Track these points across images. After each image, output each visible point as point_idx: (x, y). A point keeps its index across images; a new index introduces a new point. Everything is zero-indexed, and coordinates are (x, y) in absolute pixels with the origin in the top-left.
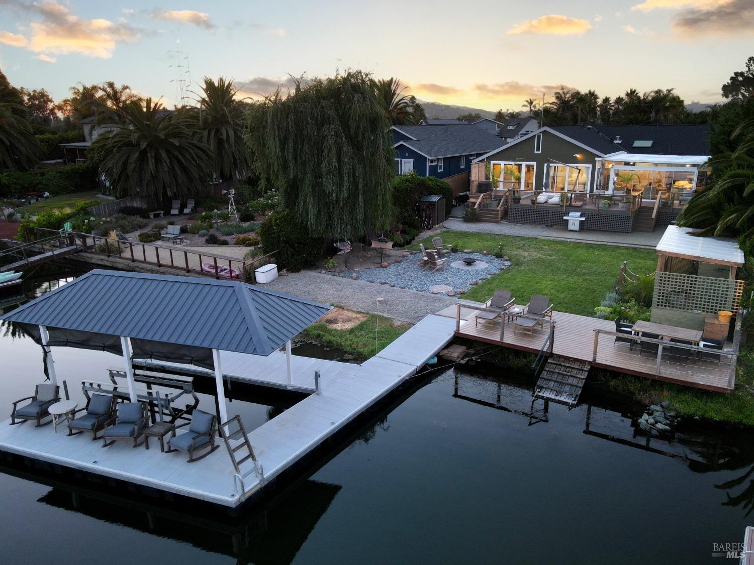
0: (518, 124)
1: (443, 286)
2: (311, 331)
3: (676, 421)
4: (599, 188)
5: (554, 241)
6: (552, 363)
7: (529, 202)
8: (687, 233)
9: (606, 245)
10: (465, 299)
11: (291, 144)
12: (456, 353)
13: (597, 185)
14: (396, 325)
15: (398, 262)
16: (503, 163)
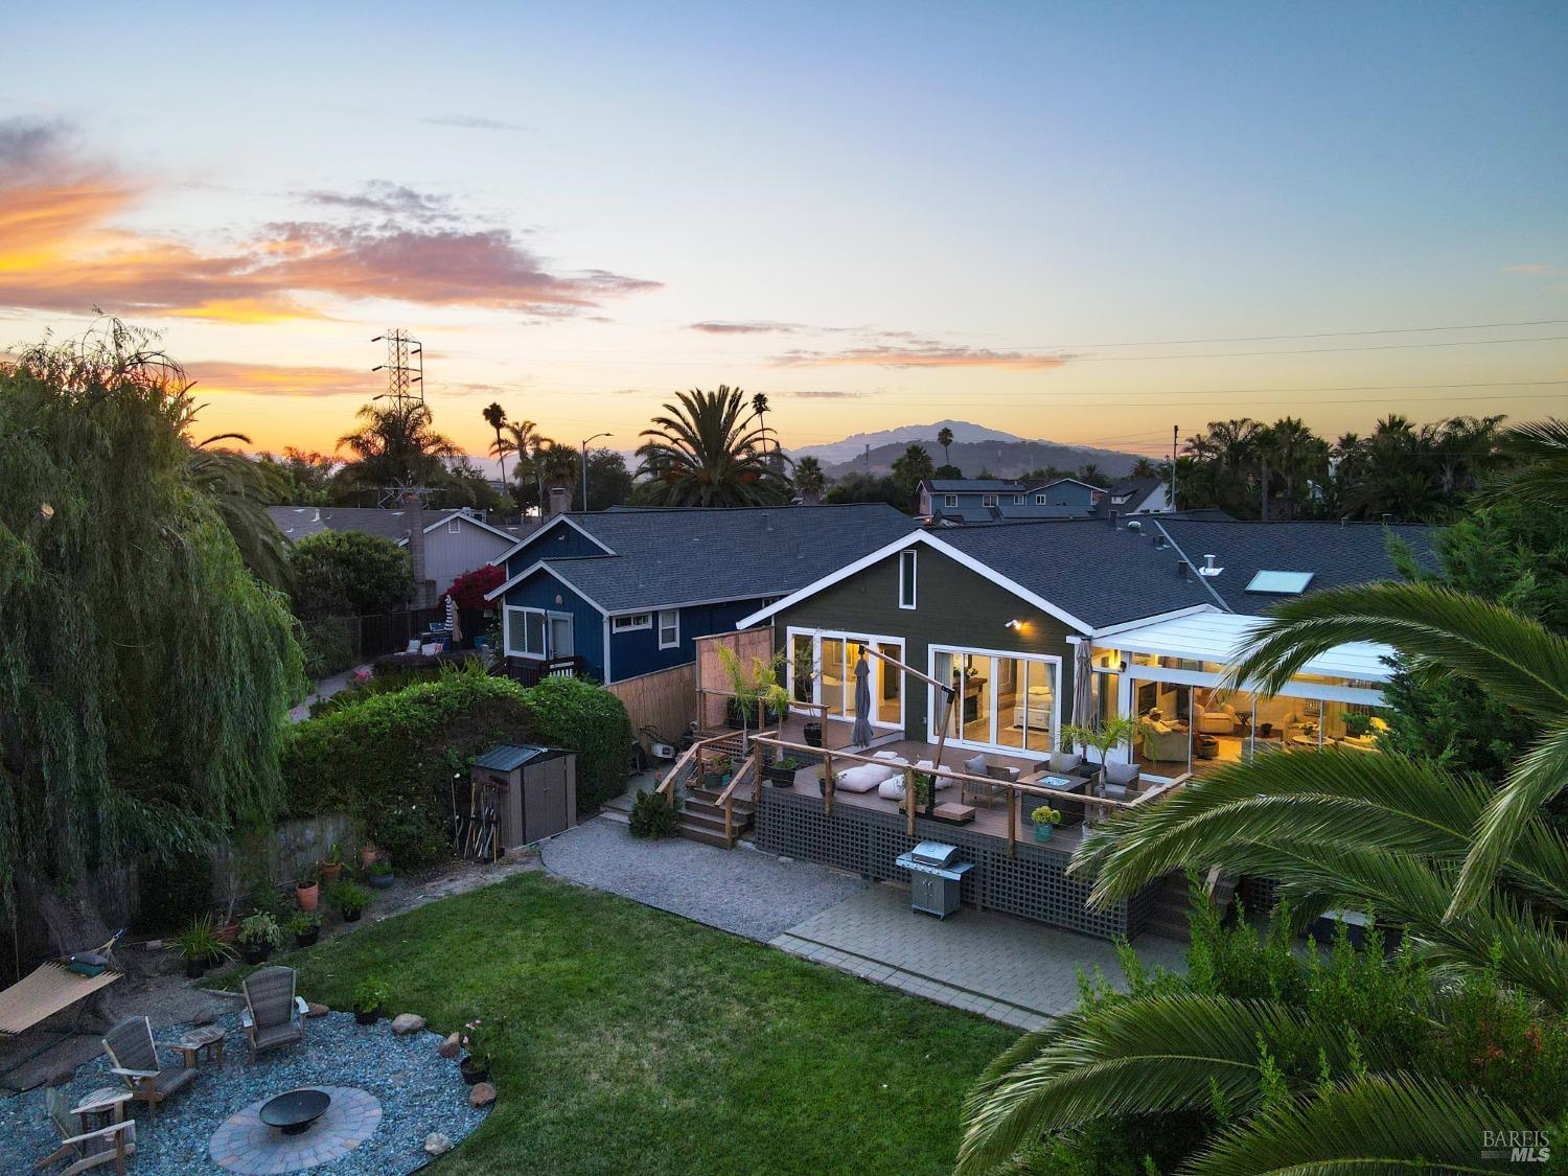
0: (1135, 492)
16: (818, 633)
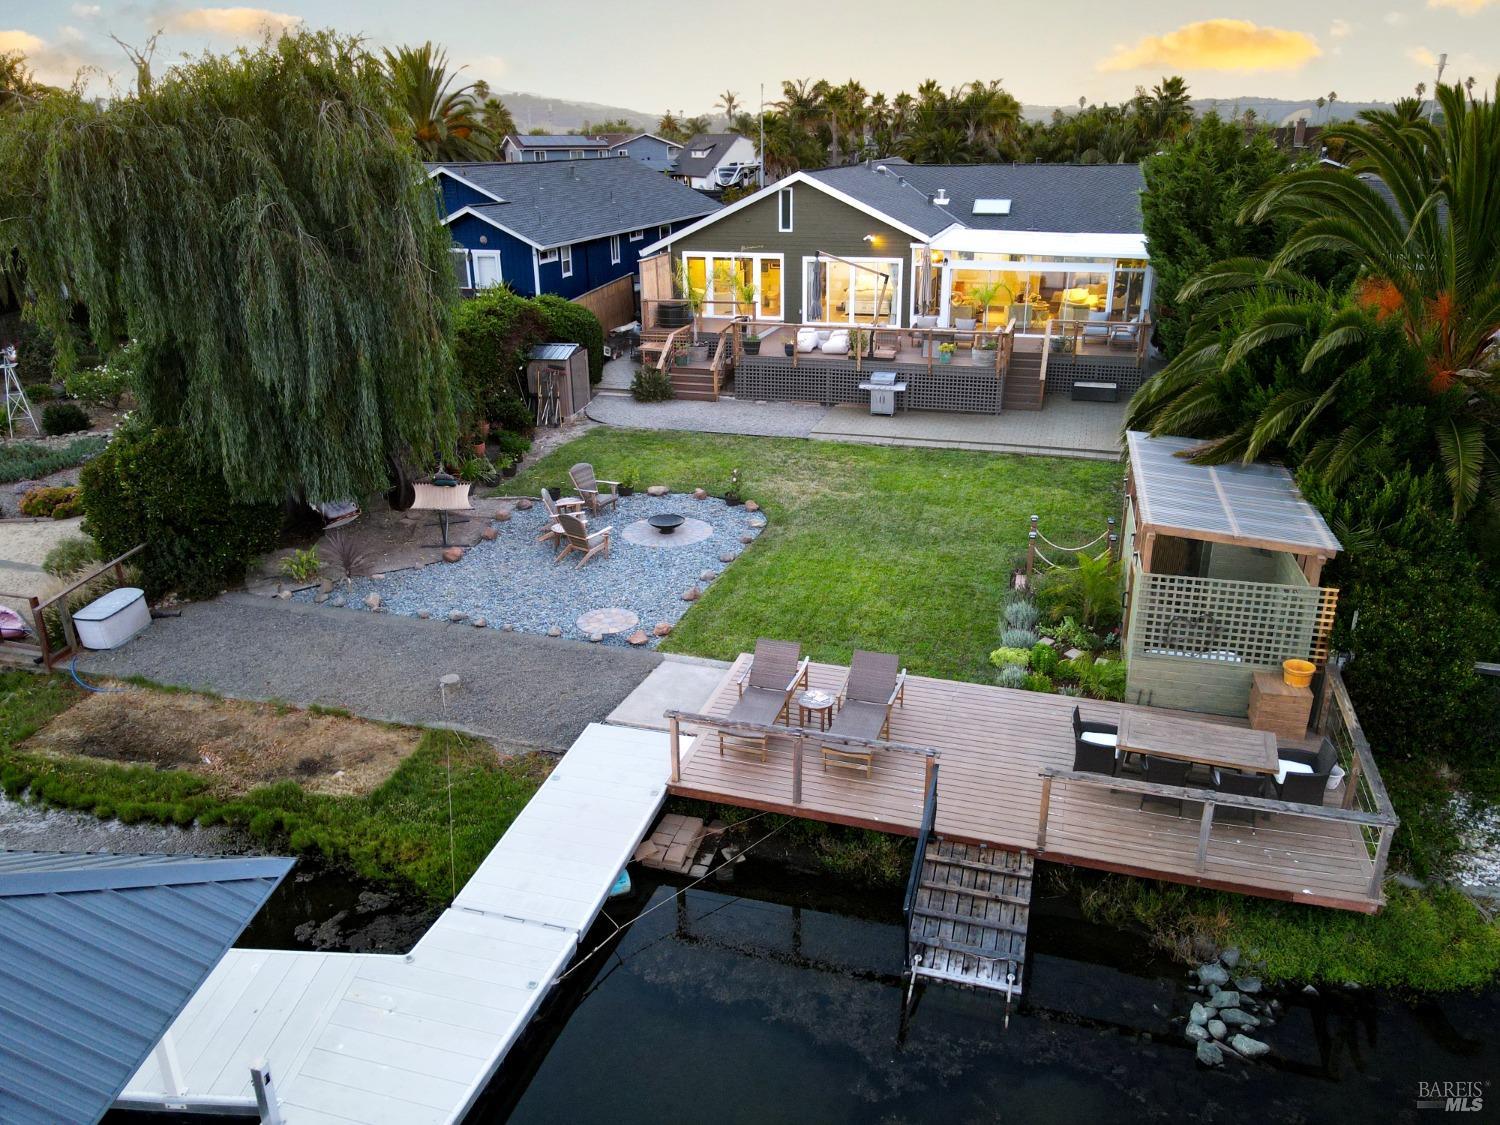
0: (714, 146)
1: (614, 610)
2: (254, 814)
3: (1268, 1009)
4: (921, 310)
5: (848, 447)
6: (937, 863)
7: (779, 351)
8: (1176, 456)
9: (957, 450)
10: (675, 653)
11: (137, 249)
12: (678, 847)
13: (916, 303)
14: (501, 758)
15: (487, 539)
16: (709, 255)
